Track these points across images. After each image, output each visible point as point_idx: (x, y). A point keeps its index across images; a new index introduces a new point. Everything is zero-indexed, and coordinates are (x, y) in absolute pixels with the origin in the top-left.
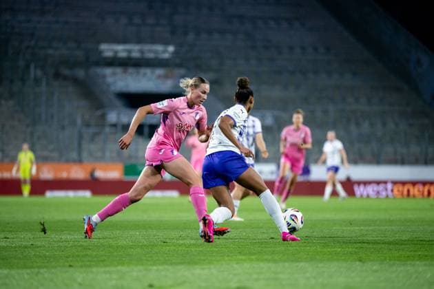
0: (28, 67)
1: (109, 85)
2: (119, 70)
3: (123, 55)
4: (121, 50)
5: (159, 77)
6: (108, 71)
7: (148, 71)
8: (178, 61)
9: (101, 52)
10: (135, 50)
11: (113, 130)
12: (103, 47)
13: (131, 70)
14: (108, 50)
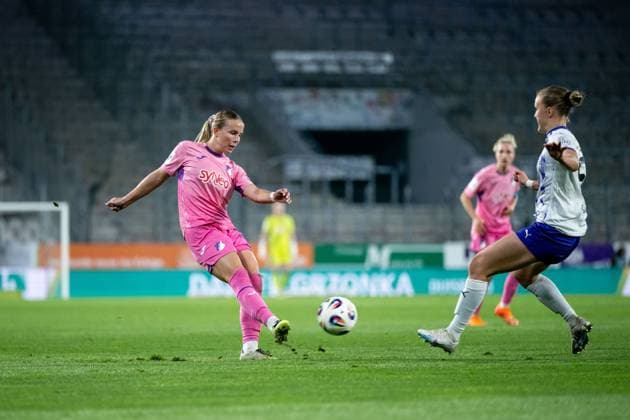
0: (158, 90)
1: (288, 117)
2: (304, 93)
3: (311, 68)
4: (307, 61)
5: (370, 104)
6: (287, 95)
7: (351, 95)
8: (400, 79)
9: (274, 65)
10: (329, 61)
11: (297, 189)
12: (280, 56)
13: (323, 92)
14: (286, 61)
